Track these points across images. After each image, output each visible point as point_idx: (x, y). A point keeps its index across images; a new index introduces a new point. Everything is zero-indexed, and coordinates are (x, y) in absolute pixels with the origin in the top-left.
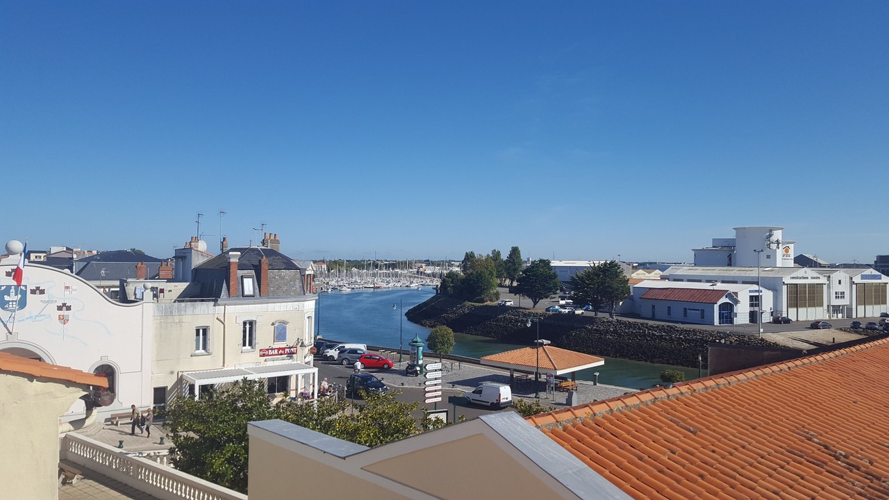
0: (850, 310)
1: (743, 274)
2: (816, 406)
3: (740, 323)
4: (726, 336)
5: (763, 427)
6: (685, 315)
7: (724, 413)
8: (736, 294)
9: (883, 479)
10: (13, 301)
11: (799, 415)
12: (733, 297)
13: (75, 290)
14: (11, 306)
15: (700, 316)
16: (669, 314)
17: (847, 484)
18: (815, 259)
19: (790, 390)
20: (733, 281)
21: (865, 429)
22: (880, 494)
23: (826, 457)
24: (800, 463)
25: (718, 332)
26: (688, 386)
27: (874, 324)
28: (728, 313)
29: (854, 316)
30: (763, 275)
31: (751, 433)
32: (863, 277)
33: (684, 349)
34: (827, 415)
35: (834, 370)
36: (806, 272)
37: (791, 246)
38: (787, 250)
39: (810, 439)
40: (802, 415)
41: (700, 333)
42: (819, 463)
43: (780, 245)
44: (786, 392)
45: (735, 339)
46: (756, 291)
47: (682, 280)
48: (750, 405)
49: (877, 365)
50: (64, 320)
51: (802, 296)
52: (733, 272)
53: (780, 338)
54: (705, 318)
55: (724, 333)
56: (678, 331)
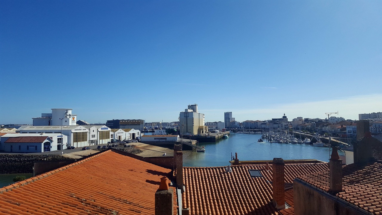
0: (97, 141)
1: (55, 129)
2: (76, 182)
3: (53, 150)
4: (47, 156)
5: (53, 195)
6: (28, 149)
7: (36, 193)
8: (52, 138)
9: (98, 206)
11: (68, 187)
12: (50, 139)
15: (35, 149)
16: (20, 149)
17: (85, 212)
18: (85, 122)
19: (66, 177)
20: (51, 132)
21: (94, 188)
22: (96, 212)
23: (77, 202)
24: (67, 207)
25: (43, 155)
26: (18, 183)
27: (105, 146)
28: (48, 146)
29: (98, 144)
30: (63, 129)
31: (47, 199)
32: (102, 129)
33: (27, 165)
34: (80, 185)
35: (85, 166)
36: (81, 127)
37: (75, 117)
38: (73, 118)
39: (72, 197)
40: (70, 187)
41: (35, 156)
42: (75, 206)
43: (71, 116)
44: (64, 178)
45: (51, 157)
46: (60, 136)
47: (26, 133)
48: (47, 187)
49: (101, 162)
51: (79, 137)
52: (51, 128)
53: (70, 155)
54: (38, 149)
55: (46, 156)
56: (24, 157)
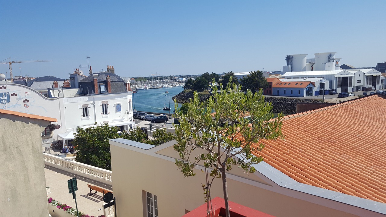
1: (317, 74)
4: (309, 100)
6: (292, 93)
10: (4, 99)
12: (313, 84)
13: (30, 94)
14: (4, 101)
16: (285, 93)
20: (313, 77)
25: (306, 100)
30: (326, 74)
36: (345, 72)
38: (337, 62)
41: (298, 100)
43: (335, 60)
45: (313, 102)
50: (26, 106)
53: (333, 101)
54: (300, 94)
56: (288, 100)
